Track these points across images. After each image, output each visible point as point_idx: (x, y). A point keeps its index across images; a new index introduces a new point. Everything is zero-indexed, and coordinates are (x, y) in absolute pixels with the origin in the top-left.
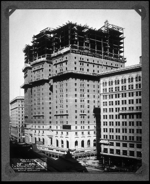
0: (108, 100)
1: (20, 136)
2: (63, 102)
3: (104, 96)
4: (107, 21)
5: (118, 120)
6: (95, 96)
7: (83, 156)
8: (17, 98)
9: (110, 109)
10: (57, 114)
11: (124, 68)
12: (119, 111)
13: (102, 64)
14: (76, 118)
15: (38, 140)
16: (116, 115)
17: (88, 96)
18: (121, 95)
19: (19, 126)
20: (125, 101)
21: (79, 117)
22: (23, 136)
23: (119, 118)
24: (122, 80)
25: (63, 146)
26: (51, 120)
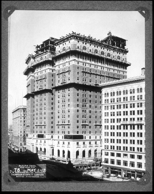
0: (110, 111)
1: (21, 145)
2: (65, 112)
3: (105, 107)
4: (110, 33)
5: (119, 131)
6: (97, 107)
7: (84, 166)
8: (20, 108)
9: (111, 119)
10: (59, 124)
11: (126, 80)
12: (120, 122)
13: (104, 75)
14: (78, 128)
15: (39, 150)
16: (117, 126)
17: (90, 106)
18: (122, 106)
19: (21, 136)
20: (127, 112)
21: (80, 127)
22: (25, 145)
23: (120, 129)
24: (124, 91)
25: (64, 156)
26: (53, 130)
